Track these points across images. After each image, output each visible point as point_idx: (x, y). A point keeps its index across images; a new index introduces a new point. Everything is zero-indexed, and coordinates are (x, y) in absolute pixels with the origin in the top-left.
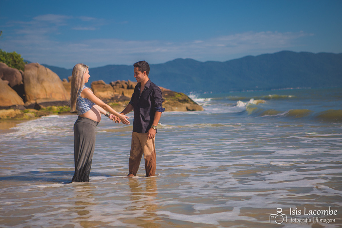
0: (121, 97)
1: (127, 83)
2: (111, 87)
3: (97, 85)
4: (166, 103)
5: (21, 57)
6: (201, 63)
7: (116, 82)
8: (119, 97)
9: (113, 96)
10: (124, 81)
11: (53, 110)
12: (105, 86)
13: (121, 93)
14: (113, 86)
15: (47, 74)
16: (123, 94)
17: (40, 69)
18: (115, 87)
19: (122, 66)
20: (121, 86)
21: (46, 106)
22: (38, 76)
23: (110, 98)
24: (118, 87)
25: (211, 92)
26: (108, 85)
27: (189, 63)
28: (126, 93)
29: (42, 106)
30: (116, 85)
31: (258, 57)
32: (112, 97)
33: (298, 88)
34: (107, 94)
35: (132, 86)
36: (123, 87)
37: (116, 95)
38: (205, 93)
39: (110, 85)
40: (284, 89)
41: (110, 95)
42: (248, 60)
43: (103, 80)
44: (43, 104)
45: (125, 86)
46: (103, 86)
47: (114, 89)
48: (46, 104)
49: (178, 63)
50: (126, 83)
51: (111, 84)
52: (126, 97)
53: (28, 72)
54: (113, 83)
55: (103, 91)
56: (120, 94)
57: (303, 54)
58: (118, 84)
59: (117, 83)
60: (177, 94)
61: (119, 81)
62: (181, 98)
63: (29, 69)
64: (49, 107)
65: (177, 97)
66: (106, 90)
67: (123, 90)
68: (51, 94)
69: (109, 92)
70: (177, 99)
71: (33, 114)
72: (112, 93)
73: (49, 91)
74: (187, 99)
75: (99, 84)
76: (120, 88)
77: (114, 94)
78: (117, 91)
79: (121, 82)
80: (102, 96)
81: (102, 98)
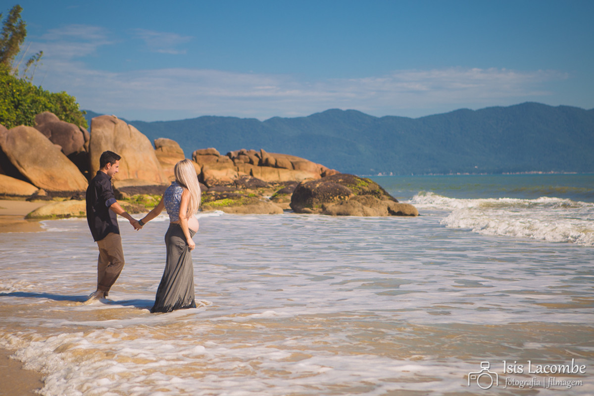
0: (250, 181)
1: (259, 155)
2: (230, 160)
3: (206, 157)
4: (352, 199)
5: (75, 102)
6: (374, 119)
7: (239, 151)
8: (247, 181)
9: (237, 179)
10: (253, 151)
11: (145, 201)
12: (220, 160)
13: (249, 172)
14: (233, 159)
15: (131, 136)
16: (251, 174)
17: (118, 125)
18: (236, 161)
20: (249, 160)
21: (132, 195)
22: (116, 138)
23: (232, 182)
24: (242, 161)
25: (391, 173)
26: (224, 157)
27: (353, 117)
28: (257, 173)
29: (124, 194)
30: (238, 158)
31: (480, 111)
32: (235, 179)
33: (552, 172)
34: (227, 175)
35: (267, 160)
36: (251, 162)
37: (241, 176)
38: (380, 174)
39: (228, 157)
40: (526, 173)
41: (232, 177)
42: (462, 116)
43: (214, 147)
44: (126, 189)
45: (256, 160)
46: (217, 158)
47: (235, 164)
48: (132, 190)
49: (331, 117)
50: (256, 155)
51: (229, 154)
52: (258, 180)
53: (98, 131)
54: (233, 154)
55: (220, 169)
56: (247, 174)
57: (564, 110)
58: (242, 157)
59: (241, 153)
60: (359, 180)
61: (245, 151)
62: (367, 189)
63: (99, 125)
64: (136, 196)
65: (359, 185)
66: (223, 167)
67: (251, 166)
68: (137, 172)
69: (229, 170)
70: (361, 191)
72: (236, 173)
73: (132, 167)
74: (377, 189)
75: (208, 154)
76: (245, 162)
77: (238, 174)
78: (240, 169)
79: (247, 152)
80: (217, 178)
81: (218, 181)
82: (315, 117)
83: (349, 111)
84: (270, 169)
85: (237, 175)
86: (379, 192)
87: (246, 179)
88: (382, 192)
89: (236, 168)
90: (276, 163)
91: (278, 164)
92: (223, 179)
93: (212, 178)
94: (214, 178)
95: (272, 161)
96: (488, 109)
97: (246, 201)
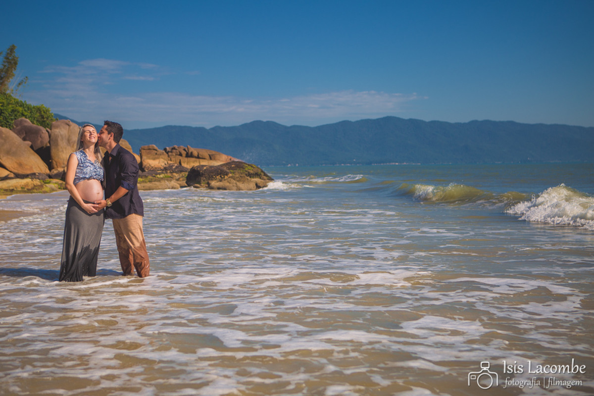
0: (177, 167)
1: (187, 149)
2: (165, 153)
4: (229, 177)
5: (50, 112)
6: (285, 127)
7: (172, 147)
8: (174, 167)
9: (167, 166)
10: (182, 147)
12: (158, 153)
13: (179, 161)
14: (167, 153)
16: (180, 163)
17: (72, 127)
18: (170, 154)
19: (185, 127)
20: (179, 153)
22: (69, 136)
23: (162, 168)
24: (174, 154)
25: (297, 165)
26: (161, 151)
27: (271, 127)
28: (184, 162)
30: (171, 152)
31: (357, 122)
32: (165, 166)
33: (405, 163)
34: (159, 163)
35: (192, 153)
36: (181, 155)
37: (170, 164)
38: (289, 165)
39: (164, 152)
40: (388, 164)
42: (344, 125)
43: (155, 144)
45: (184, 153)
46: (156, 152)
47: (169, 156)
49: (256, 126)
50: (185, 150)
51: (165, 150)
52: (183, 167)
53: (56, 131)
54: (168, 149)
55: (154, 159)
56: (176, 163)
57: (412, 121)
58: (174, 151)
59: (174, 148)
60: (247, 165)
61: (176, 146)
62: (251, 172)
63: (57, 127)
65: (246, 169)
66: (158, 158)
67: (180, 158)
69: (162, 160)
70: (247, 173)
71: (56, 185)
74: (259, 172)
75: (149, 149)
76: (176, 155)
77: (168, 163)
78: (172, 159)
79: (178, 148)
80: (152, 165)
81: (152, 167)
82: (245, 126)
83: (268, 122)
84: (194, 159)
85: (166, 163)
86: (260, 174)
87: (174, 166)
88: (262, 174)
89: (169, 159)
90: (198, 155)
91: (200, 156)
92: (156, 166)
93: (148, 165)
94: (150, 165)
95: (195, 153)
96: (362, 121)
97: (152, 179)
